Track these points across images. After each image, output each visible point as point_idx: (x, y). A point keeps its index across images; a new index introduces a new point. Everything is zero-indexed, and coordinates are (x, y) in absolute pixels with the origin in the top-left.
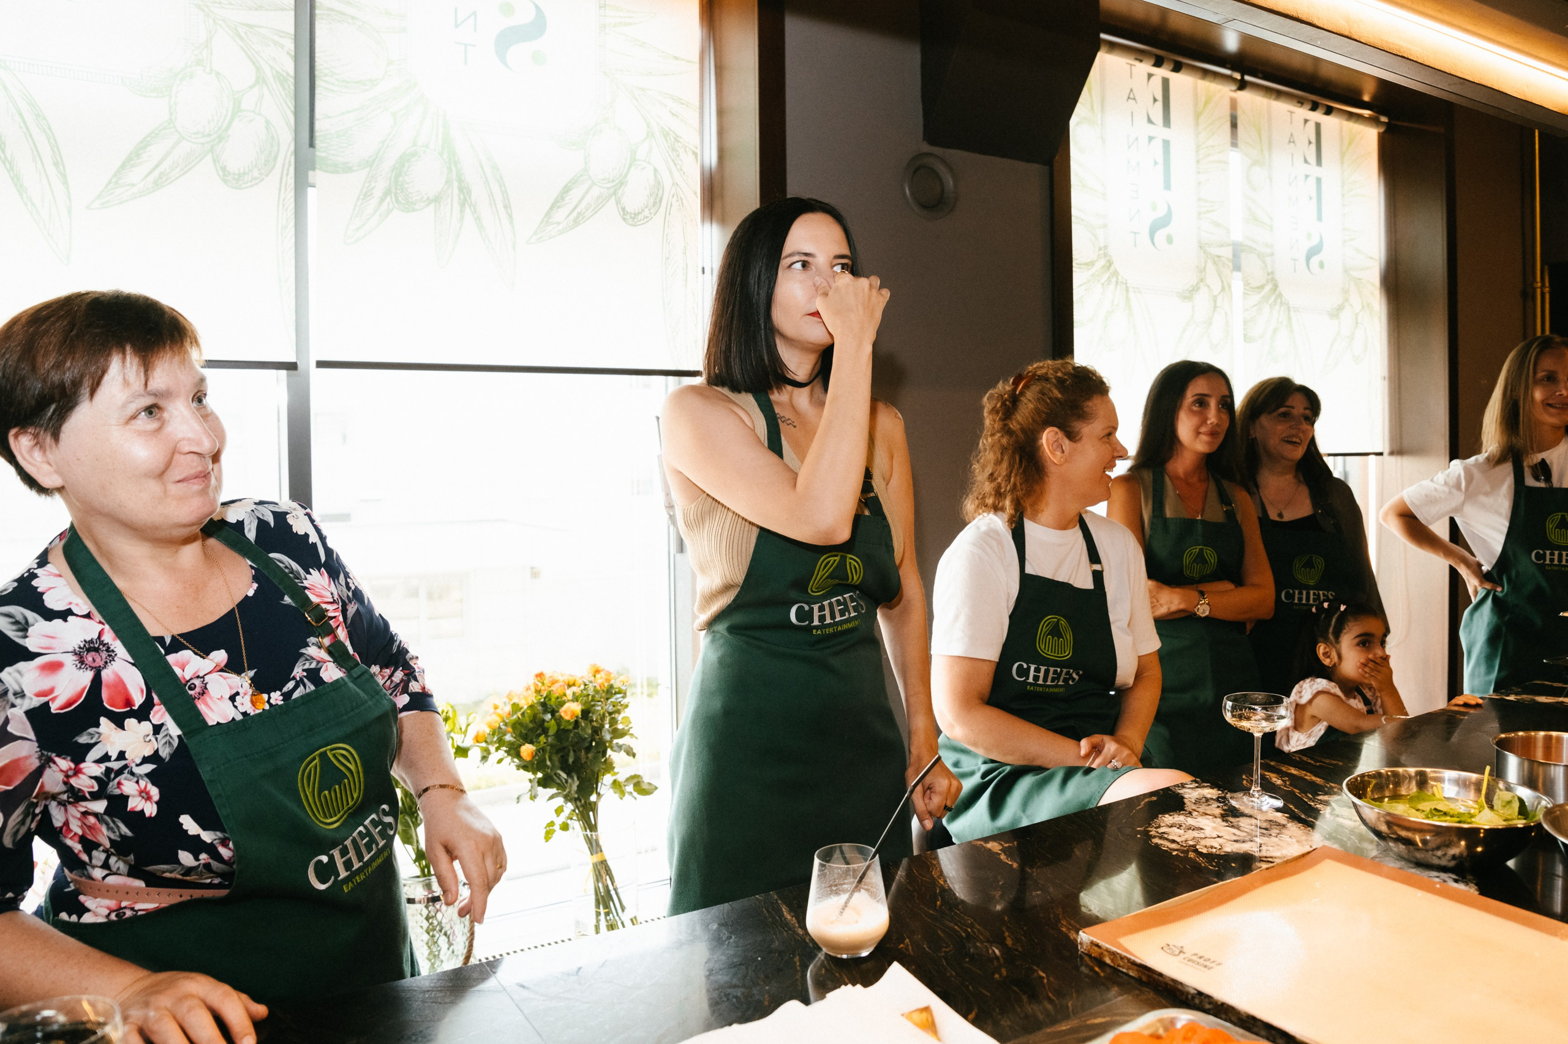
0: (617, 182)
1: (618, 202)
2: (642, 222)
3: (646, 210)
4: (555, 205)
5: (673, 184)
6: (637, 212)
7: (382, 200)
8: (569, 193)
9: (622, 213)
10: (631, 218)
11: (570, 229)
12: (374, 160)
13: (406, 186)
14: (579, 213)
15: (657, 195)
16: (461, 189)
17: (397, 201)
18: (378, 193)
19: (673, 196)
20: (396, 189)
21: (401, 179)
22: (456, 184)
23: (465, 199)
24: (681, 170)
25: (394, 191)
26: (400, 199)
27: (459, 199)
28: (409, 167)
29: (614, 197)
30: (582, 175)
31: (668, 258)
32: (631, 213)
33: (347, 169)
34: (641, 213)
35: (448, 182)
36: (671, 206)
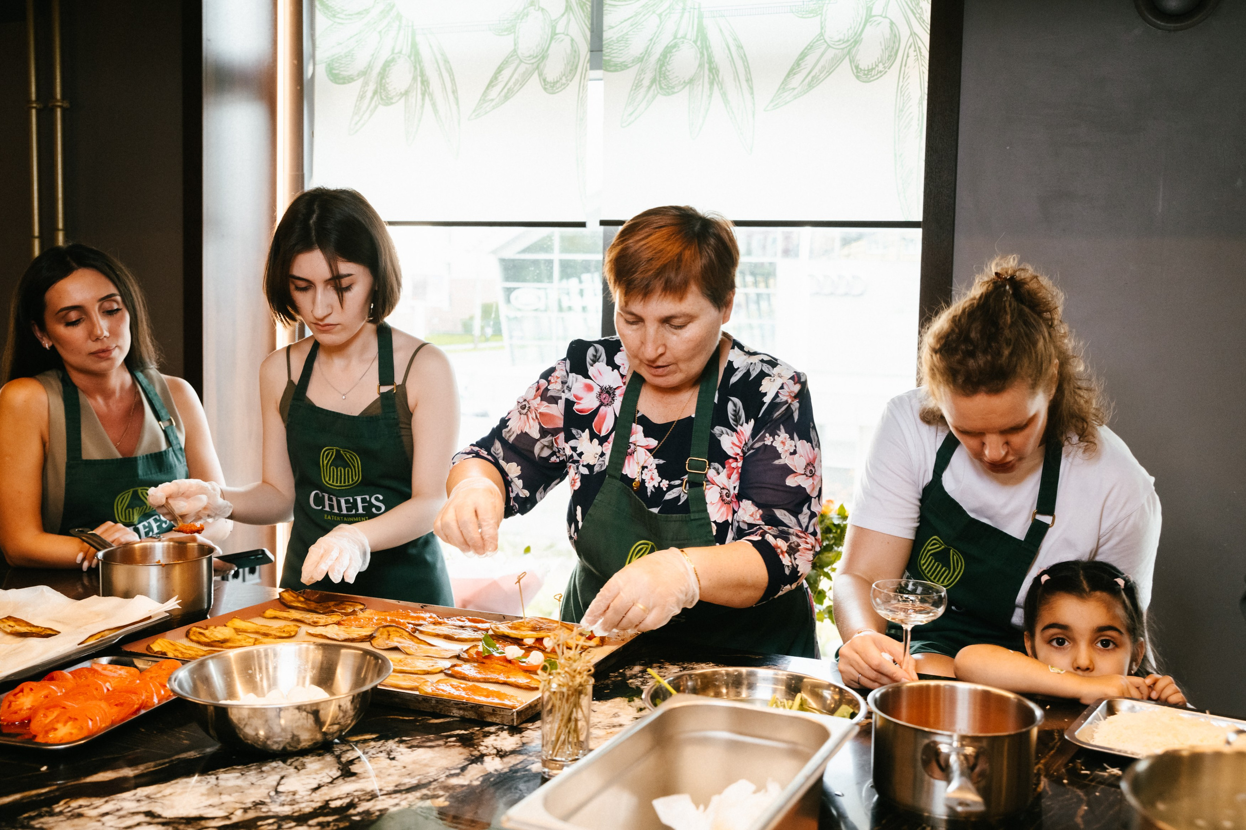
0: (852, 40)
1: (851, 61)
2: (875, 77)
3: (881, 65)
4: (792, 72)
5: (911, 34)
6: (870, 67)
7: (649, 87)
8: (806, 58)
9: (855, 71)
10: (864, 75)
11: (805, 93)
12: (644, 57)
13: (668, 74)
14: (813, 77)
15: (893, 48)
16: (710, 70)
17: (661, 88)
18: (646, 82)
19: (910, 47)
20: (660, 77)
21: (664, 68)
22: (707, 66)
23: (714, 78)
24: (921, 18)
25: (658, 79)
26: (663, 85)
27: (709, 78)
28: (671, 57)
29: (848, 57)
30: (818, 41)
31: (902, 111)
32: (865, 70)
33: (623, 67)
34: (874, 69)
35: (701, 66)
36: (908, 57)
